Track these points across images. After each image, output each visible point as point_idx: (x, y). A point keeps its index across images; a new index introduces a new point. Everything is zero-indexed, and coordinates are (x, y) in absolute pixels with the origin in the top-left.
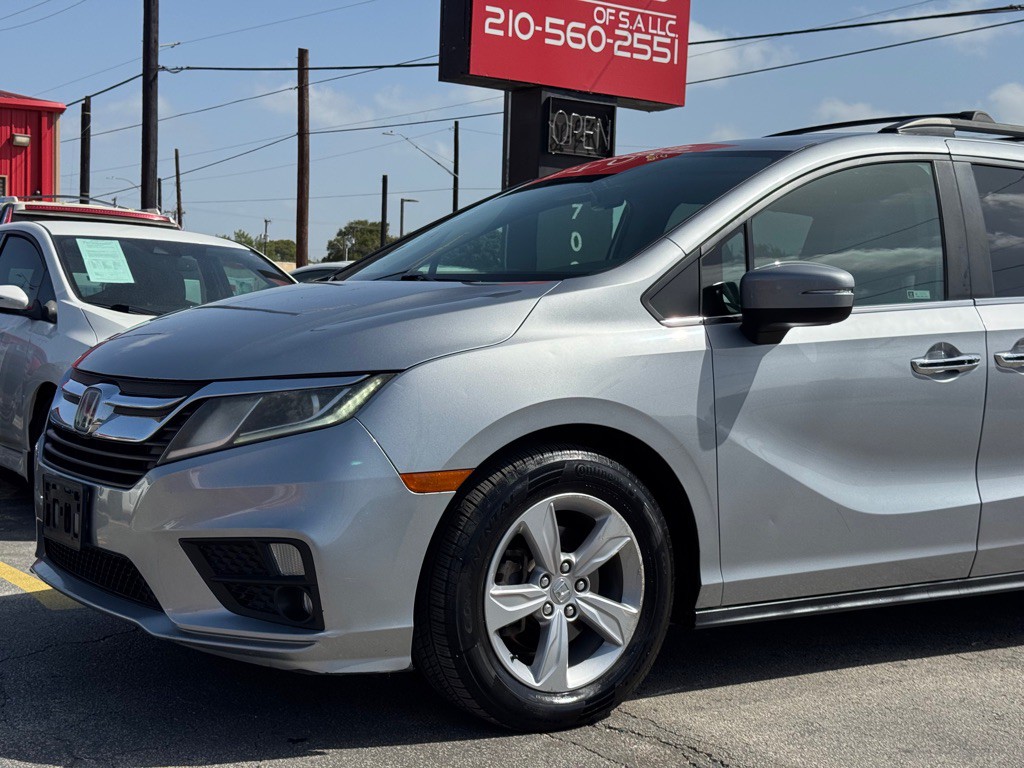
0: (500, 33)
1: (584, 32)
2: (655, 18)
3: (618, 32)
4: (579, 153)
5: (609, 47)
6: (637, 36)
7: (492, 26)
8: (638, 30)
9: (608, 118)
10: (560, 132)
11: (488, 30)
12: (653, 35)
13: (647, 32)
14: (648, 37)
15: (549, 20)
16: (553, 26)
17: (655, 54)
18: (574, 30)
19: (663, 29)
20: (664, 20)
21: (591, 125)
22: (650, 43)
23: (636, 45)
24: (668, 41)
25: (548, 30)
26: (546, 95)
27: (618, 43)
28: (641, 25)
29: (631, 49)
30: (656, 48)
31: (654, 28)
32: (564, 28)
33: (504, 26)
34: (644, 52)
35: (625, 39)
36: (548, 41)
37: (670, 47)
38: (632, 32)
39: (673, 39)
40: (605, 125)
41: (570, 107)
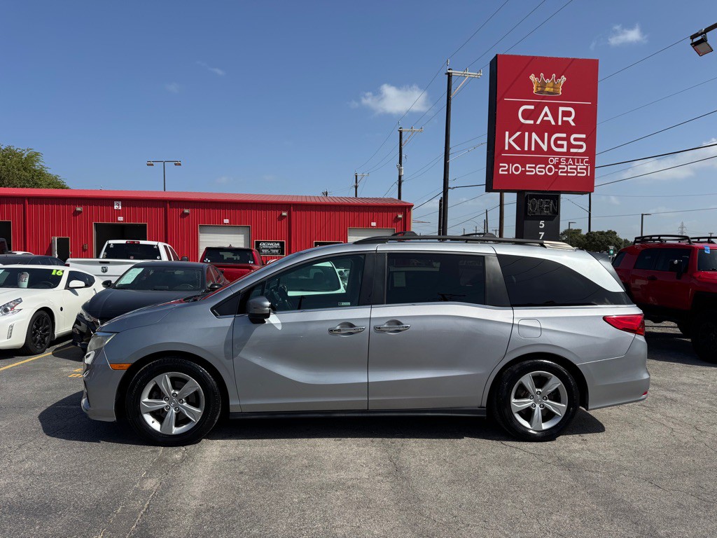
0: (506, 173)
1: (545, 168)
2: (578, 159)
3: (560, 166)
4: (543, 214)
5: (556, 173)
6: (569, 167)
7: (502, 171)
8: (570, 164)
9: (556, 200)
10: (533, 207)
11: (500, 172)
12: (577, 166)
13: (574, 165)
14: (575, 167)
15: (528, 165)
16: (529, 167)
17: (578, 173)
18: (539, 168)
19: (582, 162)
20: (583, 160)
21: (549, 203)
22: (576, 169)
23: (569, 170)
24: (585, 167)
25: (527, 169)
26: (527, 193)
27: (561, 170)
28: (572, 162)
29: (567, 172)
30: (579, 171)
31: (578, 162)
32: (535, 168)
33: (508, 170)
34: (574, 173)
35: (564, 168)
36: (527, 173)
37: (586, 169)
38: (567, 166)
39: (587, 166)
40: (554, 203)
41: (538, 197)
